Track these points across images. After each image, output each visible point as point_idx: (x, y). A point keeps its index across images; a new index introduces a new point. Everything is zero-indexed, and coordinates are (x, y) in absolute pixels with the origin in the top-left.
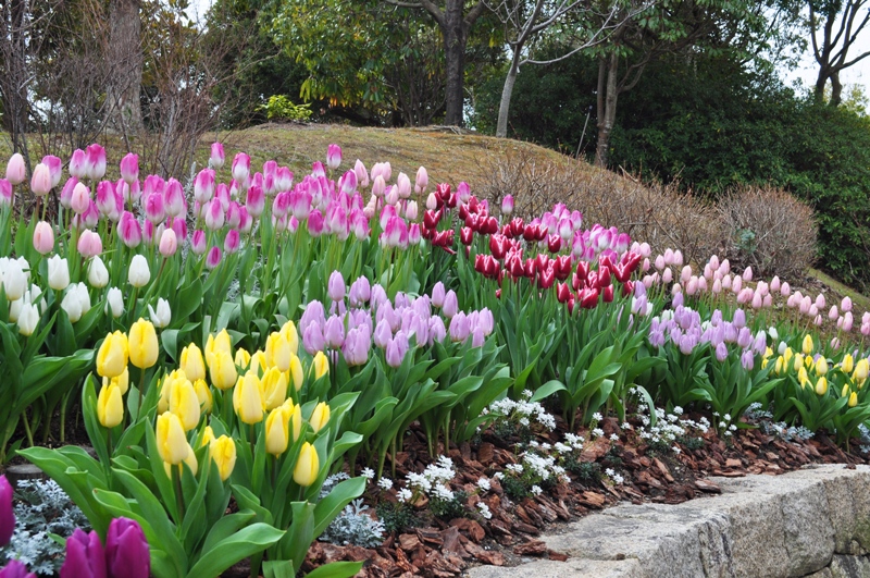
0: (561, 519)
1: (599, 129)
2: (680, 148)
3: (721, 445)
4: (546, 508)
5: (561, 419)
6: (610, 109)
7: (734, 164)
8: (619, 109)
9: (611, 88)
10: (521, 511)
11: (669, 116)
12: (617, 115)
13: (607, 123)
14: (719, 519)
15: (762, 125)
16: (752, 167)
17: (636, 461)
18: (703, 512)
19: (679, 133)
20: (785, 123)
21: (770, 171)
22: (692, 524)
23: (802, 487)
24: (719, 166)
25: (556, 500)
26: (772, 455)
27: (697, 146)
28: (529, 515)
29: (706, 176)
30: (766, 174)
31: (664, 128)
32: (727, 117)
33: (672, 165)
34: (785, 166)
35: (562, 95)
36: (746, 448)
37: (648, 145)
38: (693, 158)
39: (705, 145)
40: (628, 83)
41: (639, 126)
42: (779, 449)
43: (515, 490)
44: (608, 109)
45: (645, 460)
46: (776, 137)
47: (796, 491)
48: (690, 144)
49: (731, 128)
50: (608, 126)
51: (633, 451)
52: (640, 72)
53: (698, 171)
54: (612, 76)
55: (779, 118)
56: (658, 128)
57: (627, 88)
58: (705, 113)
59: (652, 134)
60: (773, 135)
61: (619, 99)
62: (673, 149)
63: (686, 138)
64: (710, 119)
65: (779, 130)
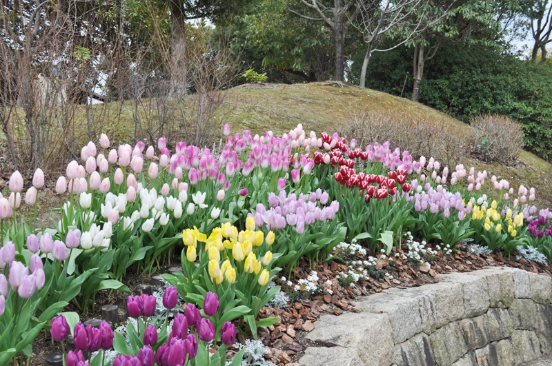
0: (363, 294)
1: (414, 80)
2: (457, 89)
3: (444, 258)
4: (357, 291)
5: (369, 250)
6: (420, 69)
7: (485, 97)
8: (425, 68)
9: (421, 58)
10: (346, 291)
11: (451, 73)
12: (424, 72)
13: (419, 77)
14: (430, 295)
15: (499, 77)
16: (494, 98)
17: (401, 268)
18: (424, 292)
19: (456, 82)
20: (513, 75)
21: (504, 101)
22: (416, 297)
23: (474, 280)
24: (477, 98)
25: (362, 286)
26: (469, 262)
27: (465, 88)
28: (349, 294)
29: (470, 104)
30: (502, 103)
31: (448, 79)
32: (482, 72)
33: (452, 98)
34: (512, 98)
35: (395, 63)
36: (457, 259)
37: (440, 88)
38: (463, 94)
39: (470, 88)
40: (429, 56)
41: (435, 78)
42: (473, 259)
43: (344, 284)
44: (419, 70)
45: (406, 267)
46: (508, 83)
47: (471, 281)
48: (462, 88)
49: (483, 79)
50: (419, 78)
51: (400, 263)
52: (436, 50)
53: (466, 101)
54: (421, 53)
55: (510, 73)
56: (446, 79)
57: (429, 58)
58: (470, 71)
59: (442, 83)
60: (506, 82)
61: (425, 63)
62: (452, 90)
63: (459, 84)
64: (473, 74)
65: (510, 80)
